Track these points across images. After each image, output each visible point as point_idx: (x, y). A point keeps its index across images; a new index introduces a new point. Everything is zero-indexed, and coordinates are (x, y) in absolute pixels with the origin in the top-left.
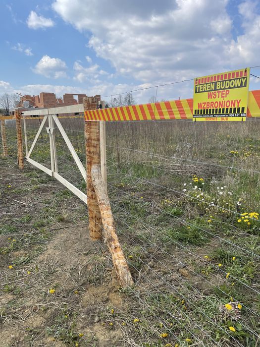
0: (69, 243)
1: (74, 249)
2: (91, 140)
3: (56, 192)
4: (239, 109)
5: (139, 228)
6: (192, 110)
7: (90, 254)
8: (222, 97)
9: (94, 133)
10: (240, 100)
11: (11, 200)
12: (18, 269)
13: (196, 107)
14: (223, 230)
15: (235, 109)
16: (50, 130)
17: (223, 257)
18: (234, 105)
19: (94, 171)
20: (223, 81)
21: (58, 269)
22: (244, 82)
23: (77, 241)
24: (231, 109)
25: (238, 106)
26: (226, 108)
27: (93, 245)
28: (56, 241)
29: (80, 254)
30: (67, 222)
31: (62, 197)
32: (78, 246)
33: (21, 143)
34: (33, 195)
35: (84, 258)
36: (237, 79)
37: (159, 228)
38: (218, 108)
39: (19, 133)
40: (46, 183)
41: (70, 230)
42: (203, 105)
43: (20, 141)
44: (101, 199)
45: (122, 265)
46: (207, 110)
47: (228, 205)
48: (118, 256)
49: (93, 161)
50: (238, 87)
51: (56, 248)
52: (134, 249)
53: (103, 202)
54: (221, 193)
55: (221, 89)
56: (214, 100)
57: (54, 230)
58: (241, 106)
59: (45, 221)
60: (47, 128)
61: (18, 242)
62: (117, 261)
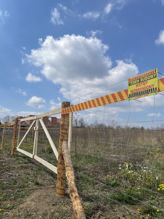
0: (42, 198)
1: (45, 202)
2: (64, 125)
3: (33, 169)
4: (154, 89)
5: (90, 192)
6: (127, 95)
7: (56, 205)
8: (144, 85)
9: (66, 121)
10: (154, 84)
11: (4, 172)
12: (6, 212)
13: (129, 93)
14: (149, 196)
15: (151, 89)
16: (36, 128)
17: (150, 210)
18: (151, 87)
19: (64, 145)
20: (144, 77)
21: (33, 213)
22: (155, 75)
23: (48, 196)
24: (149, 90)
25: (153, 87)
26: (146, 90)
27: (59, 199)
28: (33, 197)
29: (49, 205)
30: (41, 185)
31: (38, 172)
32: (48, 200)
33: (15, 138)
34: (18, 170)
35: (52, 207)
36: (151, 75)
37: (104, 192)
38: (142, 91)
39: (15, 132)
40: (27, 164)
41: (43, 191)
42: (134, 91)
43: (15, 137)
44: (67, 163)
45: (80, 210)
46: (136, 93)
47: (149, 179)
48: (77, 203)
49: (64, 139)
50: (152, 78)
51: (32, 200)
52: (87, 204)
53: (68, 165)
54: (145, 171)
55: (143, 81)
56: (139, 87)
57: (32, 190)
58: (154, 87)
59: (26, 184)
60: (34, 127)
61: (6, 196)
62: (76, 207)
